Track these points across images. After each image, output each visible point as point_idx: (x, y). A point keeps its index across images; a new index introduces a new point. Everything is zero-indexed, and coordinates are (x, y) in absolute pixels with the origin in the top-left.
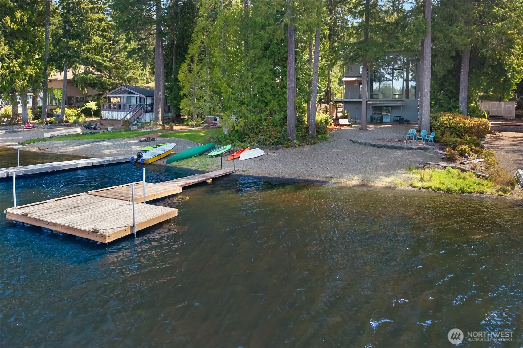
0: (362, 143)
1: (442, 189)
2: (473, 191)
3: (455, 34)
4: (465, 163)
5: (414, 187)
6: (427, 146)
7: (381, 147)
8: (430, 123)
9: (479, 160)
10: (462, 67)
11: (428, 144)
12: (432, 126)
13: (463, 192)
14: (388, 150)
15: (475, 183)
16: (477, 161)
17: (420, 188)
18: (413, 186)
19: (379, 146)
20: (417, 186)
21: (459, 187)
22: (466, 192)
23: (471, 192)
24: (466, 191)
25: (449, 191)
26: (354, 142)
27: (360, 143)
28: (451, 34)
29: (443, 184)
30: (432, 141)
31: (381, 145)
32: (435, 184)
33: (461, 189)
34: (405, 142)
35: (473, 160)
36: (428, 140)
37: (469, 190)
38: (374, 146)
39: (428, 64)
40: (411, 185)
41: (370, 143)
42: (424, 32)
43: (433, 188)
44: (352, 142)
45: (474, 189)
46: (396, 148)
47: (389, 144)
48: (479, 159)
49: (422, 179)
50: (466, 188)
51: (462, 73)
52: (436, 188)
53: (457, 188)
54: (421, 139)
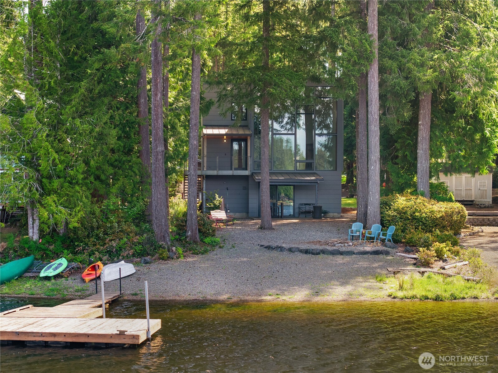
0: (285, 249)
1: (430, 297)
2: (466, 296)
3: (414, 64)
4: (446, 267)
5: (394, 298)
6: (385, 248)
7: (318, 254)
8: (381, 213)
9: (462, 263)
10: (421, 117)
11: (386, 246)
12: (383, 217)
13: (455, 299)
14: (331, 257)
15: (466, 287)
16: (459, 265)
17: (402, 299)
18: (392, 297)
19: (313, 252)
20: (398, 296)
21: (450, 293)
22: (458, 299)
23: (463, 298)
24: (457, 297)
25: (437, 299)
26: (269, 248)
27: (281, 249)
28: (410, 65)
29: (429, 291)
30: (390, 241)
31: (317, 249)
32: (419, 292)
33: (452, 295)
34: (351, 244)
35: (455, 263)
36: (385, 239)
37: (462, 296)
38: (307, 252)
39: (375, 113)
40: (390, 296)
41: (298, 248)
42: (368, 59)
43: (418, 297)
44: (266, 248)
45: (467, 294)
46: (341, 253)
47: (329, 248)
48: (462, 261)
49: (401, 288)
50: (457, 294)
51: (421, 127)
52: (423, 296)
53: (447, 295)
54: (373, 238)
